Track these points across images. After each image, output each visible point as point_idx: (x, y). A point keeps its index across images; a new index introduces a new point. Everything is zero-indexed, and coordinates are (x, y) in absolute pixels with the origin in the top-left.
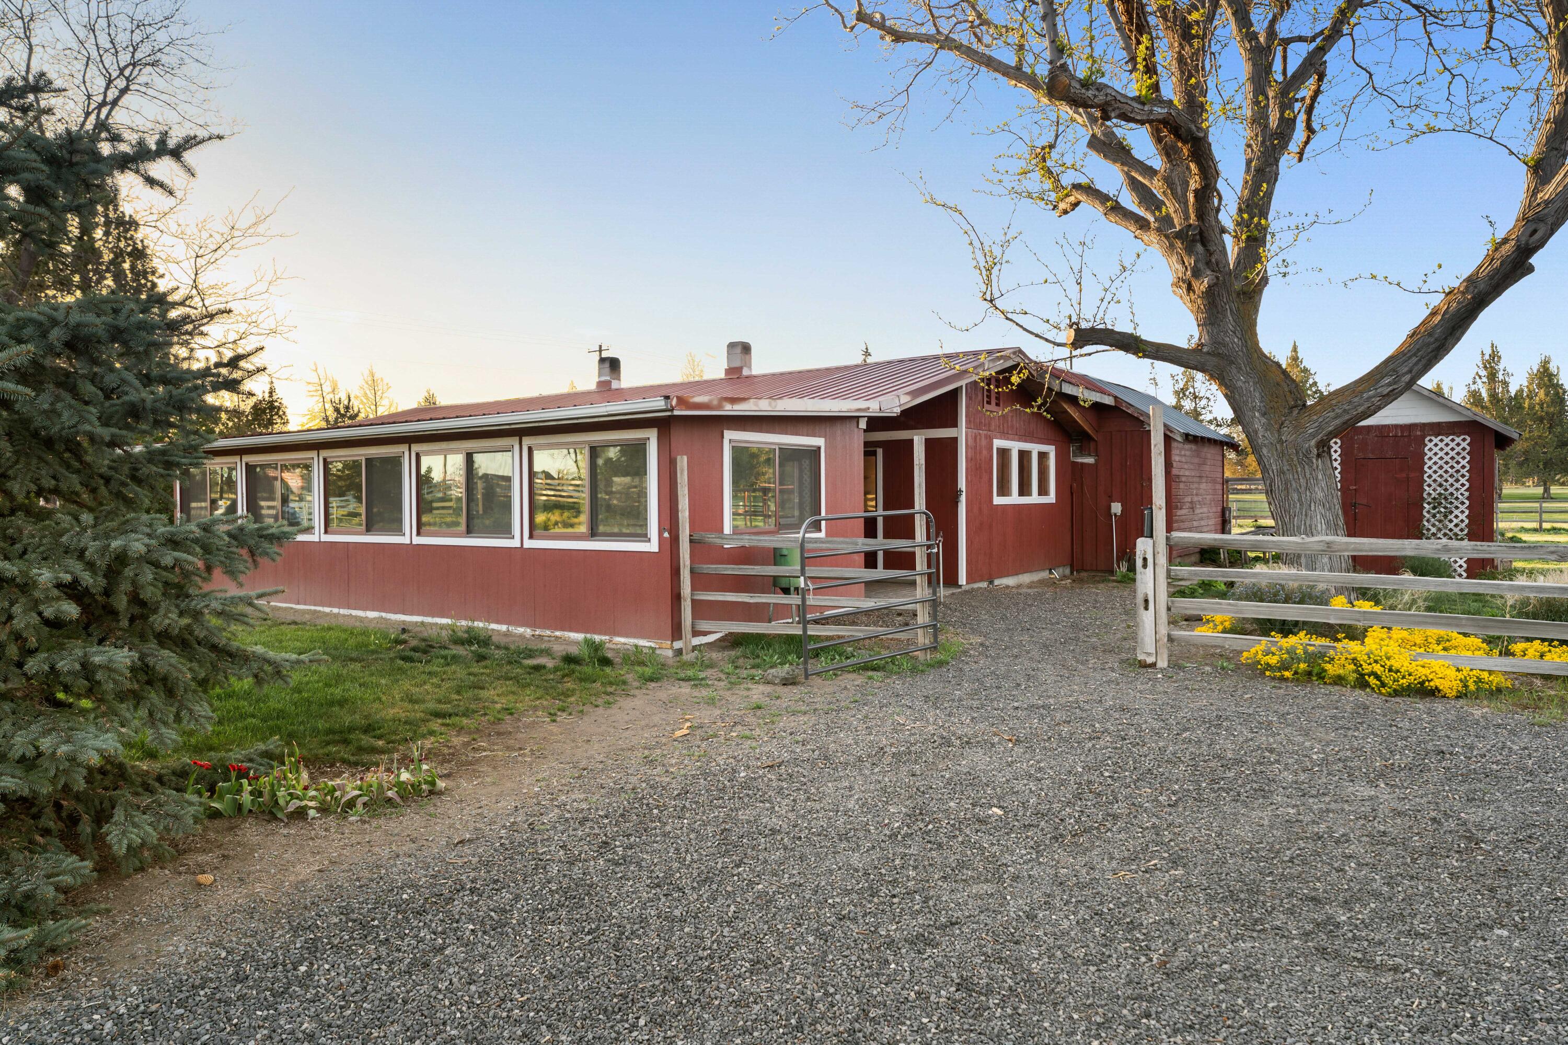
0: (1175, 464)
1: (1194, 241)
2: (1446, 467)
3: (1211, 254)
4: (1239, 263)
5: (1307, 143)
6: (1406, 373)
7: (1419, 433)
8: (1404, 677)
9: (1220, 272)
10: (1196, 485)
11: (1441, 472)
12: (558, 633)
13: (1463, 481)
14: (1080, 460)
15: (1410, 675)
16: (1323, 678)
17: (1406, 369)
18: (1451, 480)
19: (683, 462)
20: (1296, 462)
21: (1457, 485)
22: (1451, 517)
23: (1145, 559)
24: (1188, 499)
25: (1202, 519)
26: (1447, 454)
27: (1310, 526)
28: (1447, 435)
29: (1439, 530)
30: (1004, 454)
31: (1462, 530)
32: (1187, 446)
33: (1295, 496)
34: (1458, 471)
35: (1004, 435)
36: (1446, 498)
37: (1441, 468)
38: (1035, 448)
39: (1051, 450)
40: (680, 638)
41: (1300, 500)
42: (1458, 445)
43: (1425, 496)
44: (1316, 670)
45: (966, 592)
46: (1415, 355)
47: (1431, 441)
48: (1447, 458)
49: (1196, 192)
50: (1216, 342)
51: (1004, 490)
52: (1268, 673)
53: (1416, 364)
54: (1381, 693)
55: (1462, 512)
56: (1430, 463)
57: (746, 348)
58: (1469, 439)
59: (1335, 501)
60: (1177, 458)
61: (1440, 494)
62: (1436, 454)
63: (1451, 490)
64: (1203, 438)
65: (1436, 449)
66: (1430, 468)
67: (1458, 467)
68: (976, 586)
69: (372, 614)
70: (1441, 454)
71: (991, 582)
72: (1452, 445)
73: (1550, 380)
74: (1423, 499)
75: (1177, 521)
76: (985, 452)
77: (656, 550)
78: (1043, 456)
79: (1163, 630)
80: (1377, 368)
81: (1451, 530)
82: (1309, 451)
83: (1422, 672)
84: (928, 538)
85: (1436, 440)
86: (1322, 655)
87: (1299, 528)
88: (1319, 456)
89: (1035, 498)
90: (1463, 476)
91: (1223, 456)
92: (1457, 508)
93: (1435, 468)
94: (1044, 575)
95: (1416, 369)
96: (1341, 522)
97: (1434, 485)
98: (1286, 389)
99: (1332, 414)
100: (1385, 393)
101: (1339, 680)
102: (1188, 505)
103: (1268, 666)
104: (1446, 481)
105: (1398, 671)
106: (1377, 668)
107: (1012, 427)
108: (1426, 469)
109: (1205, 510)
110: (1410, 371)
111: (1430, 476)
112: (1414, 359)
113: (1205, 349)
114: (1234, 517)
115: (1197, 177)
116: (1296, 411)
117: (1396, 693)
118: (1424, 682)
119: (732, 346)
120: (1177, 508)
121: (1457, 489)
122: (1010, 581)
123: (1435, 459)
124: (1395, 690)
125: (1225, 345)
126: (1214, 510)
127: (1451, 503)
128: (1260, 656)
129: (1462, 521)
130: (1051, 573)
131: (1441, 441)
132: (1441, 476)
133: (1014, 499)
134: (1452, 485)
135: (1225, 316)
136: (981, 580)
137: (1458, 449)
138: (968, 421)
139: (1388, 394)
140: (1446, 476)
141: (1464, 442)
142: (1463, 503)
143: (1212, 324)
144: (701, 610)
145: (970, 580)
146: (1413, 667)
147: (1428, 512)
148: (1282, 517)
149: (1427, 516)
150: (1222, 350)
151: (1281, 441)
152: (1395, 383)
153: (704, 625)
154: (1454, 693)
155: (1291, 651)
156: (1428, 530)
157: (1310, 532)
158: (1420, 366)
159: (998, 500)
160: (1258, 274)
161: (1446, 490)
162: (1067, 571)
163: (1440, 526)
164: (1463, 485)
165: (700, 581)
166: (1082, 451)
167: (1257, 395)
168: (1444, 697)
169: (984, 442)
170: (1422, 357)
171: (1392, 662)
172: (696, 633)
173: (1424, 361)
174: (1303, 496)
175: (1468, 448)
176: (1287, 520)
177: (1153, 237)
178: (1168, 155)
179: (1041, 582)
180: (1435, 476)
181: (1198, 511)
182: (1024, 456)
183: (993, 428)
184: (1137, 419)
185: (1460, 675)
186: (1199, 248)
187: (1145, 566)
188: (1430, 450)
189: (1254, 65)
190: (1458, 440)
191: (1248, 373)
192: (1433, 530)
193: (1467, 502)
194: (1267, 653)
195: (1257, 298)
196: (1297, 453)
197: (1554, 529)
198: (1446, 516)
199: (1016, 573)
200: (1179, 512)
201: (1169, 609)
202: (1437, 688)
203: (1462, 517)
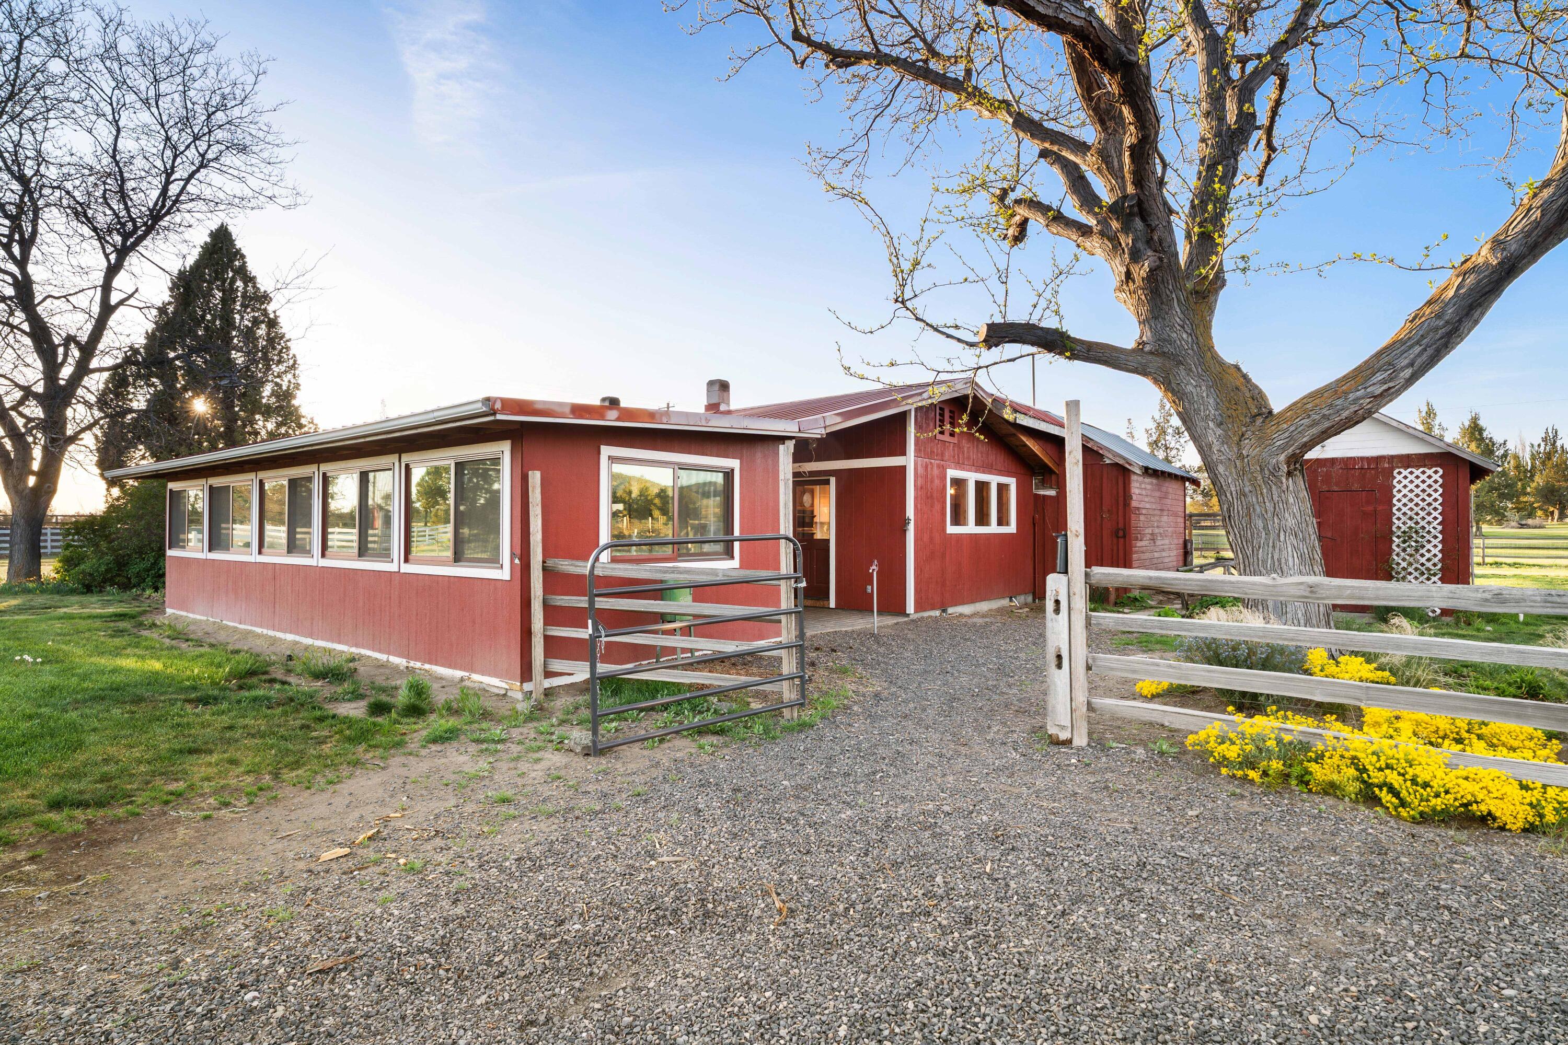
0: (1134, 497)
1: (1131, 214)
2: (1416, 500)
3: (1152, 231)
4: (1191, 262)
5: (1267, 163)
6: (1407, 367)
7: (1386, 465)
8: (1437, 795)
9: (1164, 252)
10: (1157, 518)
11: (1411, 505)
12: (427, 666)
13: (1435, 514)
14: (1042, 492)
15: (1447, 792)
16: (1307, 783)
17: (1406, 362)
18: (1422, 514)
19: (535, 477)
20: (1261, 482)
21: (1430, 519)
22: (1423, 551)
23: (1057, 602)
24: (1149, 531)
25: (1163, 550)
26: (1417, 486)
27: (1279, 560)
28: (1418, 467)
29: (1410, 564)
30: (959, 483)
31: (1435, 565)
32: (1148, 480)
33: (1260, 524)
34: (1429, 504)
35: (959, 465)
36: (1417, 532)
37: (1411, 500)
38: (994, 480)
39: (1012, 482)
40: (531, 680)
41: (1265, 528)
42: (1429, 477)
43: (1394, 529)
44: (1296, 770)
45: (913, 621)
46: (1418, 343)
47: (1400, 473)
48: (1417, 491)
49: (1132, 148)
50: (1161, 339)
51: (959, 518)
52: (1224, 771)
53: (1420, 354)
54: (1398, 817)
55: (1435, 546)
56: (1399, 496)
57: (724, 386)
58: (1441, 472)
59: (1311, 530)
60: (1137, 491)
61: (1410, 528)
62: (1405, 486)
63: (1422, 523)
64: (1163, 473)
65: (1405, 482)
66: (1399, 500)
67: (1429, 500)
68: (926, 614)
69: (290, 637)
70: (1411, 486)
71: (944, 611)
72: (1423, 477)
73: (1481, 434)
74: (1392, 533)
75: (1137, 552)
76: (937, 482)
77: (508, 578)
78: (1002, 488)
79: (1081, 697)
80: (1366, 362)
81: (1423, 565)
82: (1277, 468)
83: (1467, 790)
84: (795, 571)
85: (1405, 473)
86: (1305, 747)
87: (1265, 562)
88: (1289, 474)
89: (993, 528)
90: (1435, 509)
91: (1185, 488)
92: (1429, 542)
93: (1404, 500)
94: (1005, 602)
95: (1419, 362)
96: (1318, 555)
97: (1404, 519)
98: (1248, 394)
99: (1306, 421)
100: (1378, 392)
101: (1331, 789)
102: (1148, 536)
103: (1224, 761)
104: (1417, 514)
105: (1426, 785)
106: (1393, 778)
107: (969, 458)
108: (1394, 501)
109: (1167, 542)
110: (1411, 364)
111: (1399, 510)
112: (1417, 349)
113: (1147, 348)
114: (1196, 549)
115: (1132, 127)
116: (1259, 421)
117: (1424, 819)
118: (1469, 804)
119: (711, 383)
120: (1137, 539)
121: (1429, 523)
122: (966, 609)
123: (1405, 491)
124: (1422, 814)
125: (1170, 341)
126: (1176, 541)
127: (1423, 537)
128: (1212, 744)
129: (1435, 555)
130: (1011, 600)
131: (1411, 473)
132: (1411, 509)
133: (971, 528)
134: (1423, 518)
135: (1171, 307)
136: (933, 608)
137: (1429, 482)
138: (918, 450)
139: (1381, 395)
140: (1416, 509)
141: (1436, 474)
142: (1435, 537)
143: (1155, 318)
144: (554, 647)
145: (919, 607)
146: (1451, 779)
147: (1398, 546)
148: (1242, 549)
149: (1397, 550)
150: (1168, 348)
151: (1241, 457)
152: (1391, 380)
153: (557, 665)
154: (1520, 824)
155: (1259, 741)
156: (1398, 564)
157: (1279, 568)
158: (1425, 357)
159: (951, 529)
160: (1212, 268)
161: (1417, 523)
162: (1030, 599)
163: (1411, 560)
164: (1435, 518)
165: (553, 615)
166: (1044, 484)
167: (1211, 401)
168: (1502, 828)
169: (936, 472)
170: (1427, 346)
171: (1418, 770)
172: (548, 674)
173: (1430, 351)
174: (1270, 523)
175: (1441, 481)
176: (1249, 552)
177: (1094, 243)
178: (1102, 122)
179: (1001, 611)
180: (1404, 509)
181: (1159, 543)
182: (982, 488)
183: (946, 457)
184: (1097, 452)
185: (1529, 797)
186: (1138, 223)
187: (1057, 611)
188: (1399, 482)
189: (1208, 55)
190: (1430, 472)
191: (1200, 376)
192: (1404, 564)
193: (1440, 537)
194: (1222, 740)
195: (1212, 298)
196: (1262, 470)
197: (1496, 563)
198: (1417, 550)
199: (973, 601)
200: (1139, 544)
201: (1089, 668)
202: (1490, 813)
203: (1435, 551)
